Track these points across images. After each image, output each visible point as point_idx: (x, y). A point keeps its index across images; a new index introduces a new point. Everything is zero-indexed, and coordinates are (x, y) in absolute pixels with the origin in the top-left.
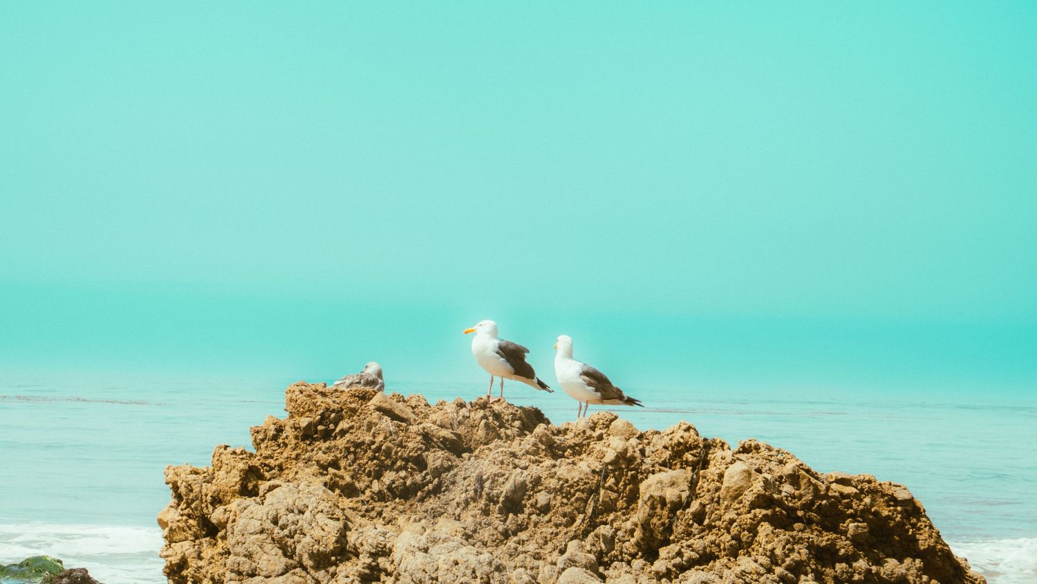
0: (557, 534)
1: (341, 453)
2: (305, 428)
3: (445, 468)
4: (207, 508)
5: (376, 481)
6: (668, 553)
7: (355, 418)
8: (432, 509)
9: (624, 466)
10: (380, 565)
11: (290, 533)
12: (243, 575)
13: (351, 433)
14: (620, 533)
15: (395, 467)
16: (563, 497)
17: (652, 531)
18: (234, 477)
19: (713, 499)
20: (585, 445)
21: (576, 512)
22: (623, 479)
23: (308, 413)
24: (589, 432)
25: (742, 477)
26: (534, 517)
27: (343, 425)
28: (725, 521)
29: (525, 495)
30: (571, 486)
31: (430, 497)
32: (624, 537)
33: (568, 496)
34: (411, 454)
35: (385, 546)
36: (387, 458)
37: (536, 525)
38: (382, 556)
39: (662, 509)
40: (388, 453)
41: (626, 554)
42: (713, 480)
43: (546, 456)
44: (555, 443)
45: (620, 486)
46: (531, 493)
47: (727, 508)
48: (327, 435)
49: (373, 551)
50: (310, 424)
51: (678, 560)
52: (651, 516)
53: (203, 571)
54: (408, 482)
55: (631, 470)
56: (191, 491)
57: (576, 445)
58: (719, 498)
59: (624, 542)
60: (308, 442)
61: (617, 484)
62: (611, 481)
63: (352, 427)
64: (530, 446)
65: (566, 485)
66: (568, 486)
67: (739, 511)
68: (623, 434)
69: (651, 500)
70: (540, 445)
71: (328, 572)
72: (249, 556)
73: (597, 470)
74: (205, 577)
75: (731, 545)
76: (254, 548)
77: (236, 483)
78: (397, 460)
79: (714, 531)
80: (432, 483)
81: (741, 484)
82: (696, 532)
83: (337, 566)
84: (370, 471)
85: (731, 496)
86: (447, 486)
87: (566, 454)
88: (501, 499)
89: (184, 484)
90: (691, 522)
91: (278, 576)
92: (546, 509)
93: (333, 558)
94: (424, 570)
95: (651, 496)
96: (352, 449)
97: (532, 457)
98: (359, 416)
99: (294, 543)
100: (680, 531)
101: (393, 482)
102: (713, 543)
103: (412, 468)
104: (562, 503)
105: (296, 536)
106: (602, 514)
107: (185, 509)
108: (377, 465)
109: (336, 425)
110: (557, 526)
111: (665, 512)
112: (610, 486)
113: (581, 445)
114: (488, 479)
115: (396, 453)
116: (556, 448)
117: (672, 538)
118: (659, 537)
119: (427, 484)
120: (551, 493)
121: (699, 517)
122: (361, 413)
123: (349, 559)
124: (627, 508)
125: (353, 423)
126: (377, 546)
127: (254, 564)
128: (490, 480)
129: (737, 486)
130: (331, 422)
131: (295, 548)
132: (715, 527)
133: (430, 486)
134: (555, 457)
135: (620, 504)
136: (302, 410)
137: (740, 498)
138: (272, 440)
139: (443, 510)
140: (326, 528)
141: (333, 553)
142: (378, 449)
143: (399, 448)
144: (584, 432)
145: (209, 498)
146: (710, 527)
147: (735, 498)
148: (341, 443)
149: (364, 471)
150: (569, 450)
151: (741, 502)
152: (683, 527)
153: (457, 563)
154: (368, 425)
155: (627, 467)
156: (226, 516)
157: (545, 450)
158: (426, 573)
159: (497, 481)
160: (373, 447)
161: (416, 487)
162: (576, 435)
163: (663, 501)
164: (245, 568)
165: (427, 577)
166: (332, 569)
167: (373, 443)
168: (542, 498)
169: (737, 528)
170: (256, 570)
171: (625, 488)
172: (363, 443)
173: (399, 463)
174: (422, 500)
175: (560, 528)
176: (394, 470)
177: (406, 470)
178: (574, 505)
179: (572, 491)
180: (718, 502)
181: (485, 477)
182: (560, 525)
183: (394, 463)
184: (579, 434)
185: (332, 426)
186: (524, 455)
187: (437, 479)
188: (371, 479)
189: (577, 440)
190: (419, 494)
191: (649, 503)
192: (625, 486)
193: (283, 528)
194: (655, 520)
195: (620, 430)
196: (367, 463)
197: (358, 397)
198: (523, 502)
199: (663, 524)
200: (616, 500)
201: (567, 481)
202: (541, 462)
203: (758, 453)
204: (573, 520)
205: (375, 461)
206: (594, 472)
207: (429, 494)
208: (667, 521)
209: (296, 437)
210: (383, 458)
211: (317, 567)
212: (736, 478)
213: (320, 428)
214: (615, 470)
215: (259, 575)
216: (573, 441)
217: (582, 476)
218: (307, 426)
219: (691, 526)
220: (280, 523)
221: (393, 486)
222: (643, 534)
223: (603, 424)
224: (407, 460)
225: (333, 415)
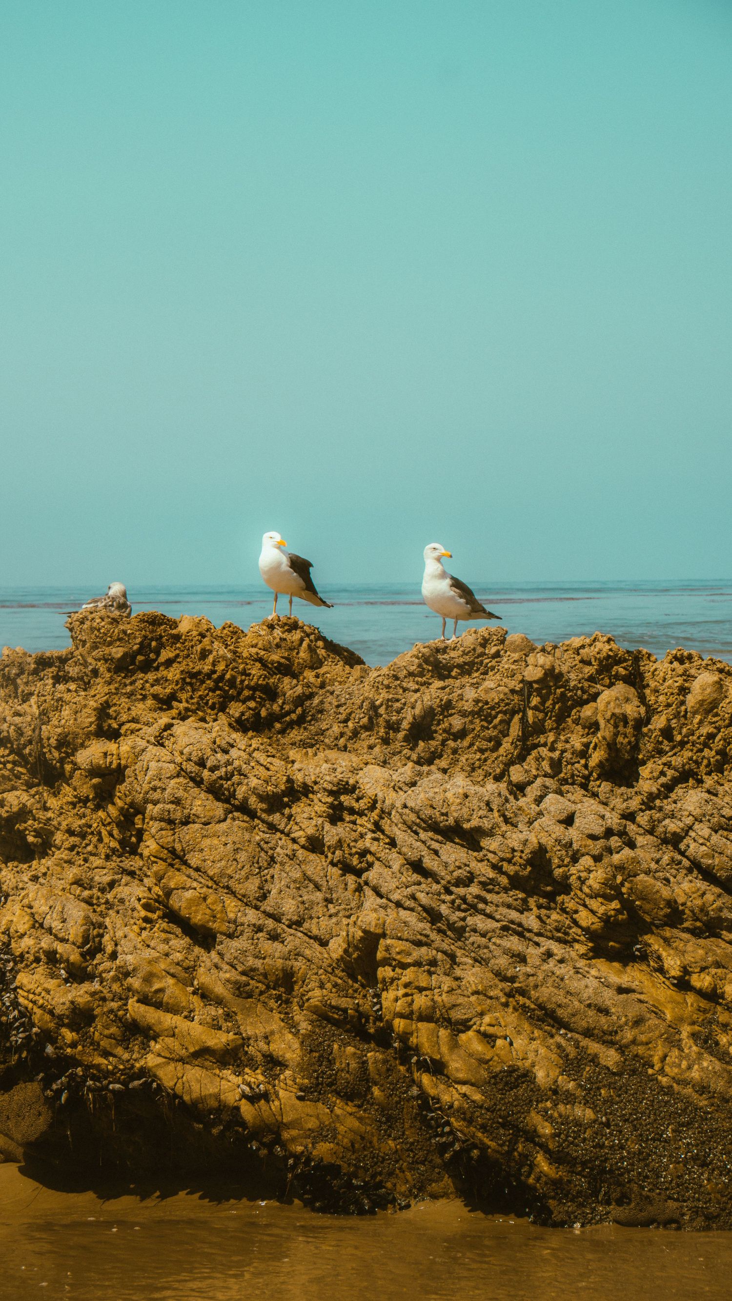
0: (486, 760)
1: (177, 685)
2: (119, 660)
3: (306, 696)
4: (51, 753)
5: (221, 713)
6: (651, 773)
7: (178, 645)
8: (301, 741)
9: (551, 684)
10: (345, 804)
11: (226, 774)
12: (175, 824)
13: (179, 663)
14: (568, 755)
15: (242, 697)
16: (482, 720)
17: (618, 751)
18: (87, 717)
19: (679, 713)
20: (477, 663)
21: (500, 735)
22: (551, 697)
23: (118, 643)
24: (479, 650)
25: (714, 689)
26: (451, 743)
27: (166, 654)
28: (702, 736)
29: (433, 719)
30: (492, 708)
31: (293, 728)
32: (571, 758)
33: (489, 719)
34: (260, 682)
35: (347, 783)
36: (230, 688)
37: (455, 751)
38: (343, 793)
39: (625, 727)
40: (232, 683)
41: (578, 776)
42: (672, 694)
43: (432, 677)
44: (441, 662)
45: (547, 705)
46: (441, 717)
47: (701, 722)
48: (147, 667)
49: (335, 788)
50: (125, 655)
51: (663, 780)
52: (616, 735)
53: (55, 823)
54: (263, 713)
55: (559, 688)
56: (22, 734)
57: (465, 663)
58: (686, 711)
59: (573, 764)
60: (123, 675)
61: (543, 703)
62: (535, 701)
63: (177, 656)
64: (415, 667)
65: (485, 707)
66: (488, 708)
67: (717, 724)
68: (521, 650)
69: (614, 718)
70: (425, 666)
71: (283, 814)
72: (177, 802)
73: (517, 689)
74: (58, 829)
75: (717, 761)
76: (180, 793)
77: (91, 723)
78: (242, 689)
79: (688, 746)
80: (294, 712)
81: (715, 695)
82: (667, 749)
83: (290, 807)
84: (214, 704)
85: (705, 710)
86: (313, 715)
87: (453, 674)
88: (405, 725)
89: (13, 727)
90: (661, 739)
91: (220, 822)
92: (461, 734)
93: (286, 799)
94: (431, 806)
95: (613, 714)
96: (188, 680)
97: (420, 679)
98: (183, 643)
99: (233, 785)
100: (650, 748)
101: (243, 714)
102: (691, 759)
103: (260, 697)
104: (482, 726)
105: (236, 778)
106: (532, 736)
107: (8, 755)
108: (220, 696)
109: (158, 654)
110: (482, 751)
111: (629, 730)
112: (535, 706)
113: (471, 664)
114: (381, 705)
115: (242, 681)
116: (442, 668)
117: (640, 757)
118: (626, 756)
119: (288, 713)
120: (468, 717)
121: (667, 733)
122: (186, 640)
123: (299, 799)
124: (557, 728)
125: (177, 652)
126: (338, 783)
127: (186, 811)
128: (384, 706)
129: (712, 699)
130: (151, 652)
131: (235, 791)
132: (687, 742)
133: (294, 716)
134: (442, 678)
135: (549, 724)
136: (109, 639)
137: (715, 711)
138: (32, 674)
139: (313, 742)
140: (271, 767)
141: (284, 794)
142: (221, 678)
143: (243, 677)
144: (474, 649)
145: (53, 742)
146: (682, 744)
147: (708, 712)
148: (173, 673)
149: (207, 704)
150: (455, 670)
151: (717, 715)
152: (652, 745)
153: (466, 796)
154: (201, 653)
155: (555, 685)
156: (108, 760)
157: (432, 671)
158: (435, 808)
159: (392, 706)
160: (215, 676)
161: (274, 718)
162: (465, 653)
163: (624, 719)
164: (178, 815)
165: (437, 814)
166: (287, 811)
167: (214, 672)
168: (457, 722)
169: (721, 742)
170: (189, 817)
171: (554, 708)
172: (199, 673)
173: (246, 693)
174: (282, 732)
175: (486, 755)
176: (240, 701)
177: (255, 700)
178: (499, 727)
179: (493, 712)
180: (685, 716)
181: (378, 703)
182: (486, 750)
183: (239, 693)
184: (469, 652)
185: (152, 656)
186: (406, 677)
187: (300, 708)
188: (216, 711)
189: (467, 659)
190: (278, 726)
191: (612, 722)
192: (554, 704)
193: (213, 769)
194: (620, 739)
195: (518, 646)
196: (208, 694)
197: (147, 622)
198: (433, 728)
199: (629, 743)
200: (544, 720)
201: (487, 703)
202: (430, 684)
203: (691, 663)
204: (499, 744)
205: (218, 692)
206: (513, 691)
207: (291, 725)
208: (633, 739)
209: (109, 670)
210: (227, 688)
211: (270, 811)
212: (709, 690)
213: (140, 658)
214: (542, 689)
215: (194, 822)
216: (462, 660)
217: (502, 696)
218: (122, 656)
219: (661, 743)
220: (209, 764)
221: (243, 718)
222: (609, 754)
223: (498, 640)
224: (254, 689)
225: (154, 644)
